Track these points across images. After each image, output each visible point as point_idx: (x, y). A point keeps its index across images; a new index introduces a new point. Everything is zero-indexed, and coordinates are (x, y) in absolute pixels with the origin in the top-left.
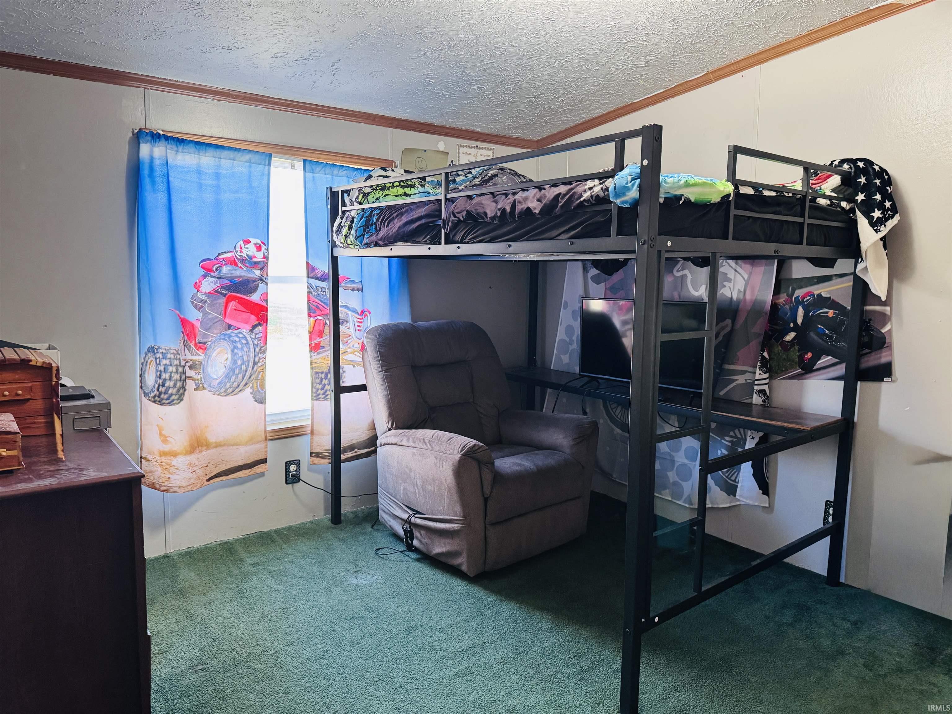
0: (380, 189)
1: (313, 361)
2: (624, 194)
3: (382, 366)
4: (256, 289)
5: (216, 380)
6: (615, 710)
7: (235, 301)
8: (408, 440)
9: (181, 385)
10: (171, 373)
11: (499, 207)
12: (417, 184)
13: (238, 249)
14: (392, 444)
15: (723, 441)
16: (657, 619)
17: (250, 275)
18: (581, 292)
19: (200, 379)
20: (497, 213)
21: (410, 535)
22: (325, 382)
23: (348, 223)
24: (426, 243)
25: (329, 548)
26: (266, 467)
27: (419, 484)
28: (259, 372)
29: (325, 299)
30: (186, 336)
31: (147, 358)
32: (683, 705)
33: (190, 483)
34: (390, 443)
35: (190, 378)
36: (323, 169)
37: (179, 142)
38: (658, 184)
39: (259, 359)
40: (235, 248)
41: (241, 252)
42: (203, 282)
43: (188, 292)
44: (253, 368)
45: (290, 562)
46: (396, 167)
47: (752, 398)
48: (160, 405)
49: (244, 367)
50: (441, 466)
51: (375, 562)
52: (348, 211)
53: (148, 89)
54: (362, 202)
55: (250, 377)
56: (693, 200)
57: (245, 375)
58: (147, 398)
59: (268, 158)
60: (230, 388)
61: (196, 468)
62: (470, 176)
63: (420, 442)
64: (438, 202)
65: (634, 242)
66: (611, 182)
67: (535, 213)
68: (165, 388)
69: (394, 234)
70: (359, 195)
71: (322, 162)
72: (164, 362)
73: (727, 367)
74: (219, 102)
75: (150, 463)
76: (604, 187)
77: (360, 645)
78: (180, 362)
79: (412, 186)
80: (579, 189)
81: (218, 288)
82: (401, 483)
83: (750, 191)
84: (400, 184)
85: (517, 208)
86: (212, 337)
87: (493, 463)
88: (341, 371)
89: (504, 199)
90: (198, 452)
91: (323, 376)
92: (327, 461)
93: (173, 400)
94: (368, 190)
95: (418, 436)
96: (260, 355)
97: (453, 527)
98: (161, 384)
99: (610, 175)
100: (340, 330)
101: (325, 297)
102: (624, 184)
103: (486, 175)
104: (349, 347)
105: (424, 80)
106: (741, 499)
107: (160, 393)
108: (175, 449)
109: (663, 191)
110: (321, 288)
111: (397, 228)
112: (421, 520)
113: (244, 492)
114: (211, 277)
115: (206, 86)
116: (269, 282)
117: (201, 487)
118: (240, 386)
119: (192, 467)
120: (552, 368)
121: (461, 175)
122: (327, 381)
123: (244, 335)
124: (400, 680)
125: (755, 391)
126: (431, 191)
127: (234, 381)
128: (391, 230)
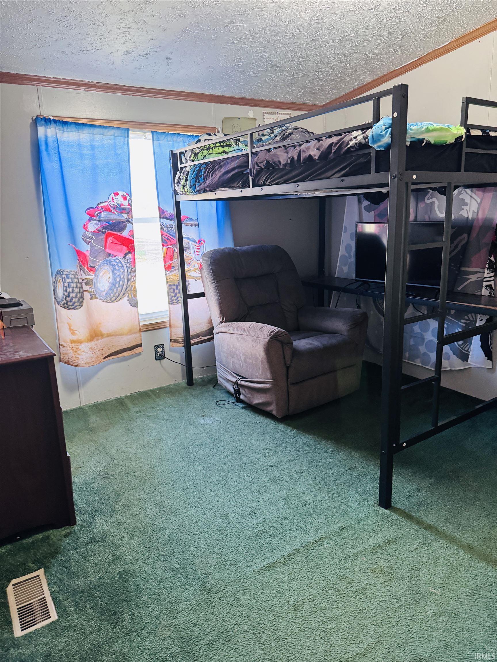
0: (206, 149)
1: (168, 277)
2: (379, 140)
3: (214, 279)
4: (125, 227)
5: (103, 291)
6: (375, 504)
7: (112, 237)
8: (234, 330)
9: (81, 296)
10: (73, 287)
11: (289, 156)
12: (233, 144)
13: (111, 199)
14: (223, 332)
15: (459, 323)
16: (405, 445)
17: (120, 218)
18: (356, 219)
19: (93, 292)
20: (287, 161)
21: (238, 392)
22: (176, 291)
23: (185, 176)
24: (239, 188)
25: (186, 401)
26: (142, 349)
27: (242, 358)
28: (132, 286)
29: (173, 233)
30: (81, 263)
31: (57, 278)
32: (423, 501)
33: (92, 360)
34: (222, 331)
35: (86, 291)
36: (166, 138)
37: (64, 124)
38: (405, 131)
39: (131, 277)
40: (109, 199)
41: (113, 202)
42: (89, 224)
43: (80, 231)
44: (127, 283)
45: (161, 410)
46: (218, 132)
47: (482, 291)
48: (68, 309)
49: (121, 283)
50: (256, 346)
51: (216, 410)
52: (184, 167)
53: (39, 86)
54: (194, 160)
55: (126, 290)
56: (432, 142)
57: (123, 288)
58: (60, 305)
59: (126, 132)
60: (114, 297)
61: (95, 351)
62: (272, 135)
63: (242, 330)
64: (246, 156)
65: (387, 177)
66: (370, 132)
67: (315, 159)
68: (70, 298)
69: (216, 183)
70: (191, 154)
71: (165, 132)
72: (68, 280)
73: (463, 269)
74: (90, 92)
75: (66, 348)
76: (365, 136)
77: (206, 462)
78: (78, 280)
79: (229, 146)
80: (347, 139)
81: (99, 228)
82: (230, 358)
83: (479, 133)
84: (220, 144)
85: (303, 156)
86: (99, 262)
87: (292, 344)
88: (187, 284)
89: (292, 151)
90: (95, 340)
91: (175, 287)
92: (182, 345)
93: (76, 306)
94: (197, 150)
95: (240, 327)
96: (132, 274)
97: (266, 386)
98: (67, 295)
99: (369, 126)
100: (185, 255)
101: (173, 232)
102: (379, 132)
103: (285, 134)
104: (192, 267)
105: (234, 64)
106: (472, 363)
107: (67, 302)
108: (80, 338)
109: (409, 136)
110: (170, 225)
111: (218, 178)
112: (244, 382)
113: (129, 366)
114: (94, 220)
115: (80, 81)
116: (134, 222)
117: (100, 363)
118: (120, 295)
119: (93, 350)
120: (336, 276)
121: (266, 135)
122: (178, 290)
123: (120, 261)
124: (232, 484)
125: (484, 286)
126: (243, 149)
127: (116, 292)
128: (214, 179)
